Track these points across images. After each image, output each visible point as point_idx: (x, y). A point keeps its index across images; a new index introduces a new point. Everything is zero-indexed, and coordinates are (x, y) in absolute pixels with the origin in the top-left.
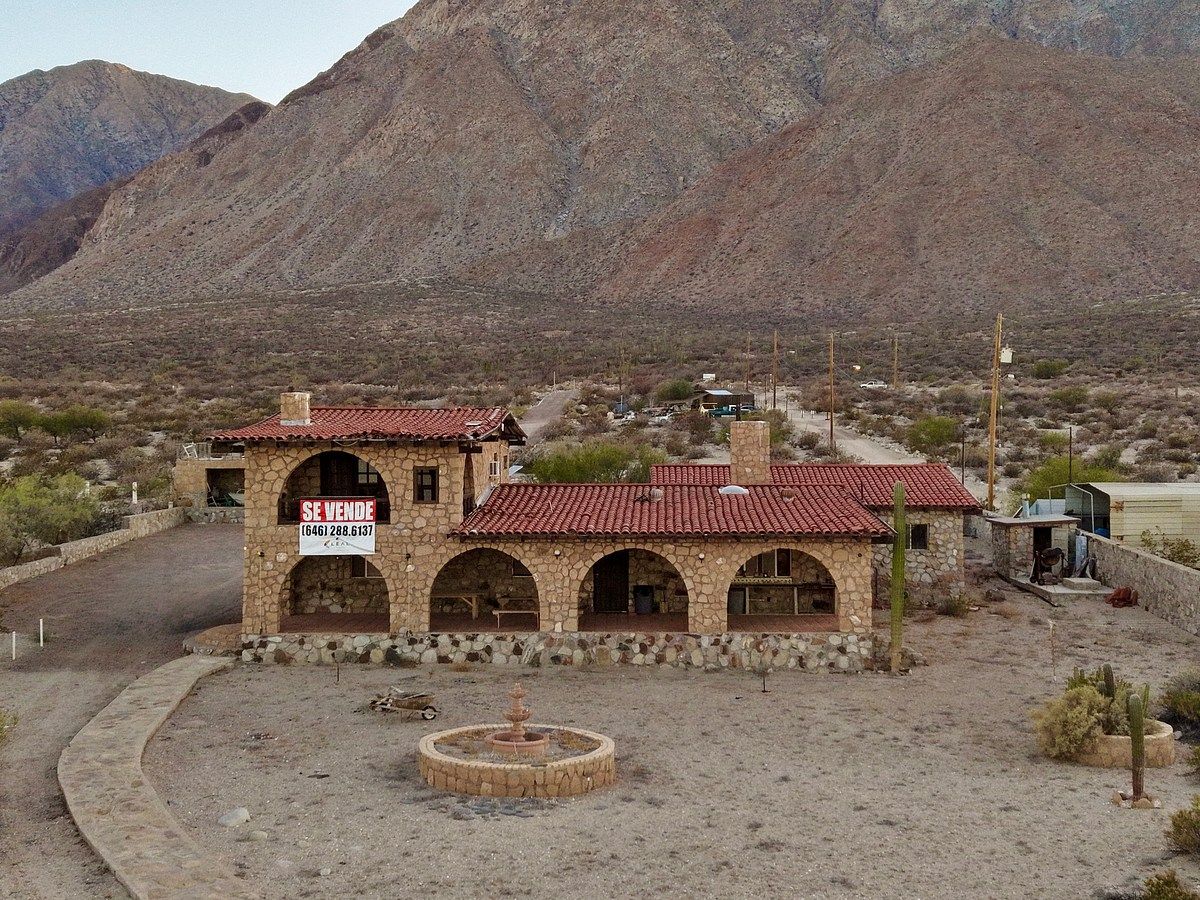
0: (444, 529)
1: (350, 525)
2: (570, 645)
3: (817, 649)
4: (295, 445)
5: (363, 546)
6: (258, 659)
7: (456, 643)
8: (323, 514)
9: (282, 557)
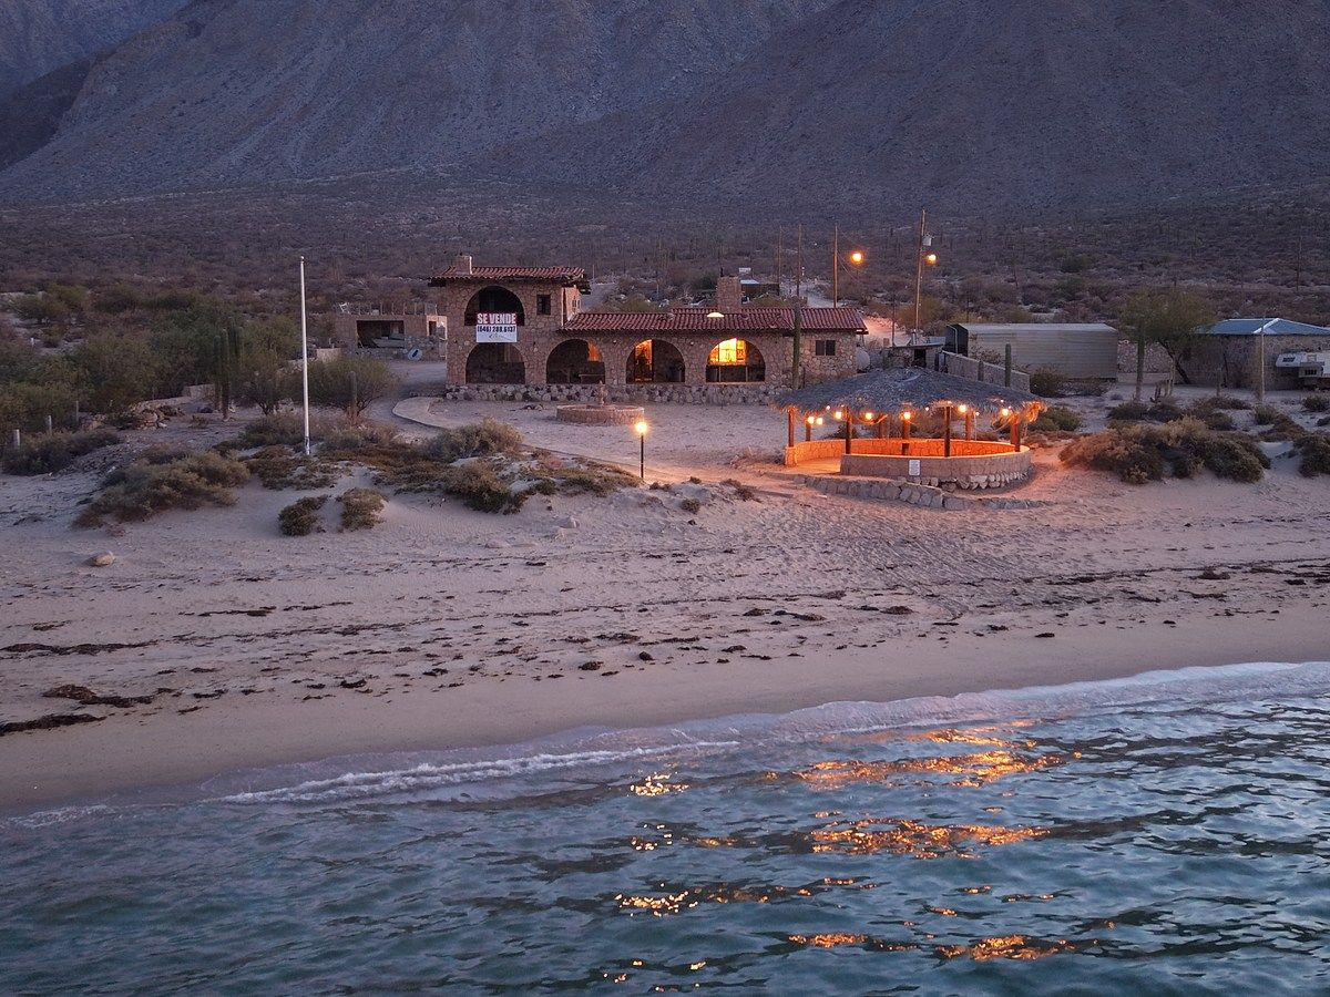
0: (554, 329)
1: (503, 326)
2: (621, 391)
3: (754, 393)
4: (474, 283)
5: (510, 337)
6: (455, 398)
7: (560, 390)
8: (488, 320)
9: (467, 343)
